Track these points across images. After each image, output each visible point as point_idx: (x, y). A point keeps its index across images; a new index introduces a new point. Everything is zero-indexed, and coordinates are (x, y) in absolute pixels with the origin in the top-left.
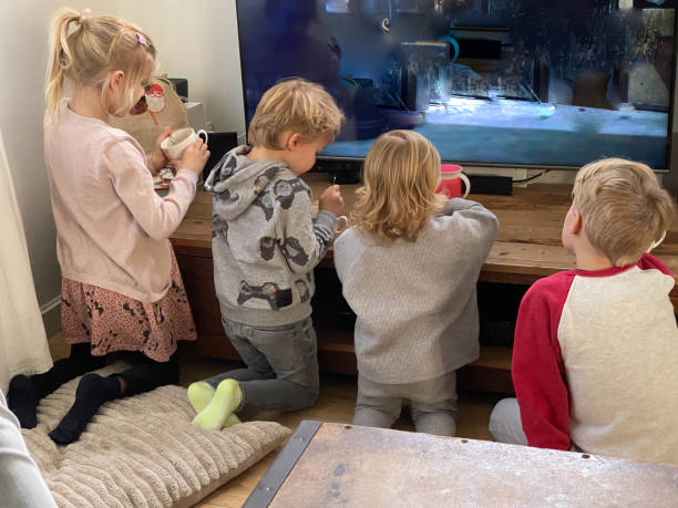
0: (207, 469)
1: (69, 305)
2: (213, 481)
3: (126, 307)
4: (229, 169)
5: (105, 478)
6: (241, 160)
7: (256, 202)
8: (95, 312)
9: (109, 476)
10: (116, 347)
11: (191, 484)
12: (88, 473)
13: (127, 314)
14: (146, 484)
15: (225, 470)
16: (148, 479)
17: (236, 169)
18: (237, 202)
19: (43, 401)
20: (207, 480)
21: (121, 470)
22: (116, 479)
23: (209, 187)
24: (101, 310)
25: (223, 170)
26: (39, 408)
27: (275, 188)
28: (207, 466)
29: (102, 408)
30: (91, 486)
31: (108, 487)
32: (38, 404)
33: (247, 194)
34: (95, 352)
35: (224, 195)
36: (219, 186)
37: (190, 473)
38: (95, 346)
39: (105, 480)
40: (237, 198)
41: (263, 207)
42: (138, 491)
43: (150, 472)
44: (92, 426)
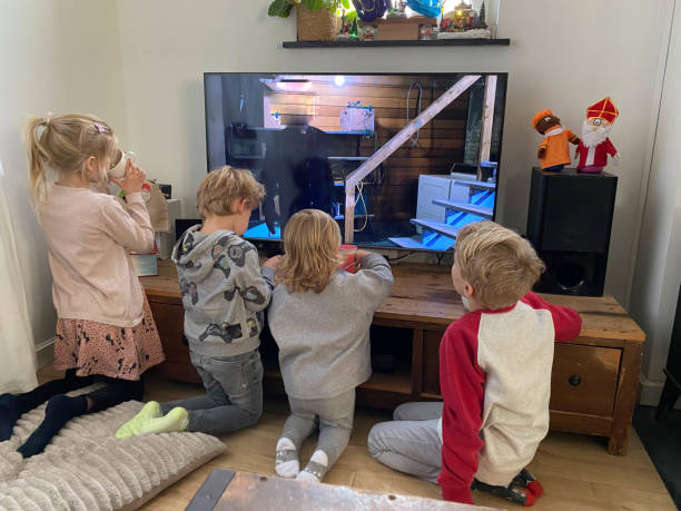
0: (150, 477)
1: (61, 338)
2: (154, 487)
3: (108, 338)
4: (189, 244)
5: (51, 492)
6: (196, 235)
7: (216, 265)
8: (83, 341)
9: (56, 489)
10: (95, 371)
11: (133, 492)
12: (38, 487)
13: (108, 344)
14: (90, 495)
15: (166, 476)
16: (93, 490)
17: (194, 243)
18: (201, 270)
19: (24, 415)
20: (149, 487)
21: (70, 482)
22: (62, 491)
23: (176, 261)
24: (88, 339)
25: (184, 245)
26: (19, 421)
27: (229, 252)
28: (150, 474)
29: (70, 424)
30: (36, 500)
31: (54, 500)
32: (19, 418)
33: (207, 261)
34: (79, 373)
35: (189, 265)
36: (184, 259)
37: (135, 481)
38: (79, 368)
39: (51, 493)
40: (200, 266)
41: (222, 269)
42: (81, 502)
43: (96, 483)
44: (57, 439)
